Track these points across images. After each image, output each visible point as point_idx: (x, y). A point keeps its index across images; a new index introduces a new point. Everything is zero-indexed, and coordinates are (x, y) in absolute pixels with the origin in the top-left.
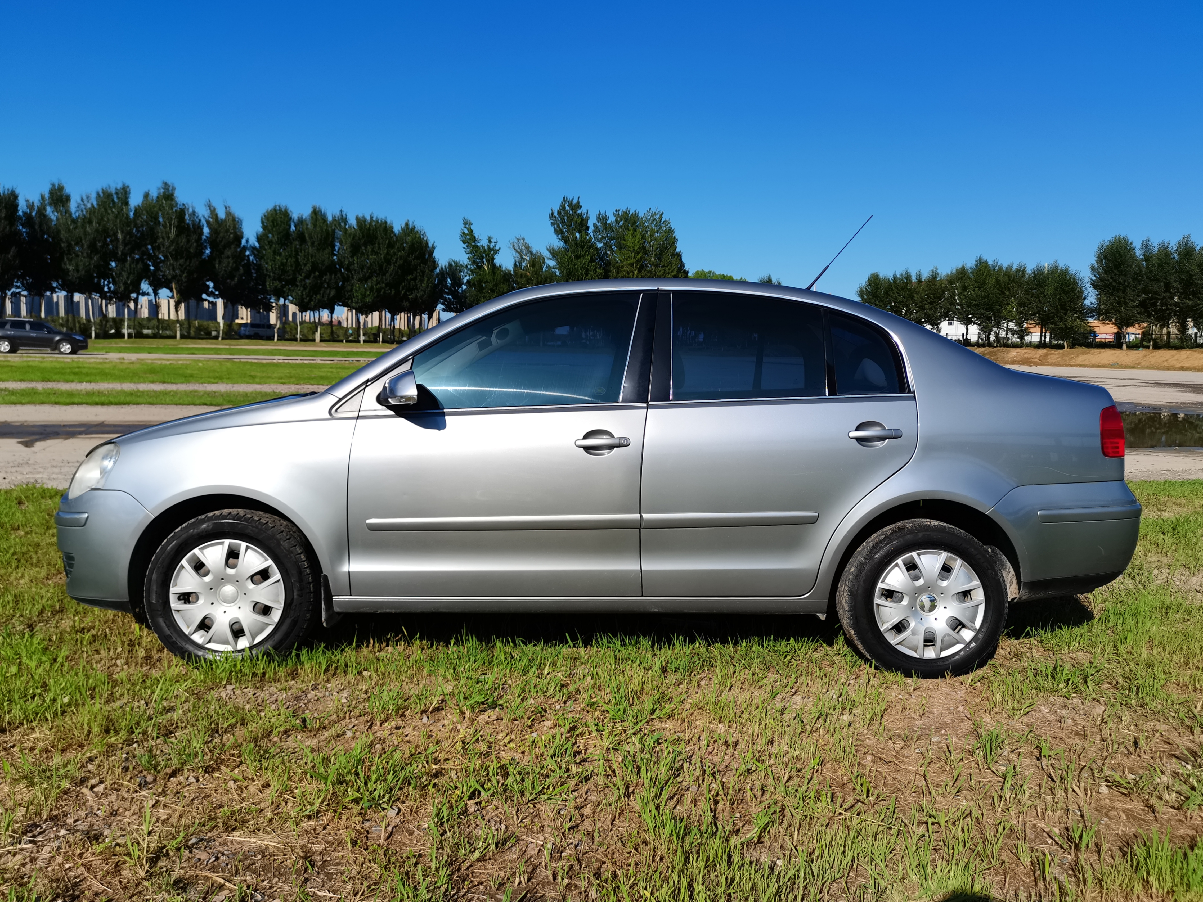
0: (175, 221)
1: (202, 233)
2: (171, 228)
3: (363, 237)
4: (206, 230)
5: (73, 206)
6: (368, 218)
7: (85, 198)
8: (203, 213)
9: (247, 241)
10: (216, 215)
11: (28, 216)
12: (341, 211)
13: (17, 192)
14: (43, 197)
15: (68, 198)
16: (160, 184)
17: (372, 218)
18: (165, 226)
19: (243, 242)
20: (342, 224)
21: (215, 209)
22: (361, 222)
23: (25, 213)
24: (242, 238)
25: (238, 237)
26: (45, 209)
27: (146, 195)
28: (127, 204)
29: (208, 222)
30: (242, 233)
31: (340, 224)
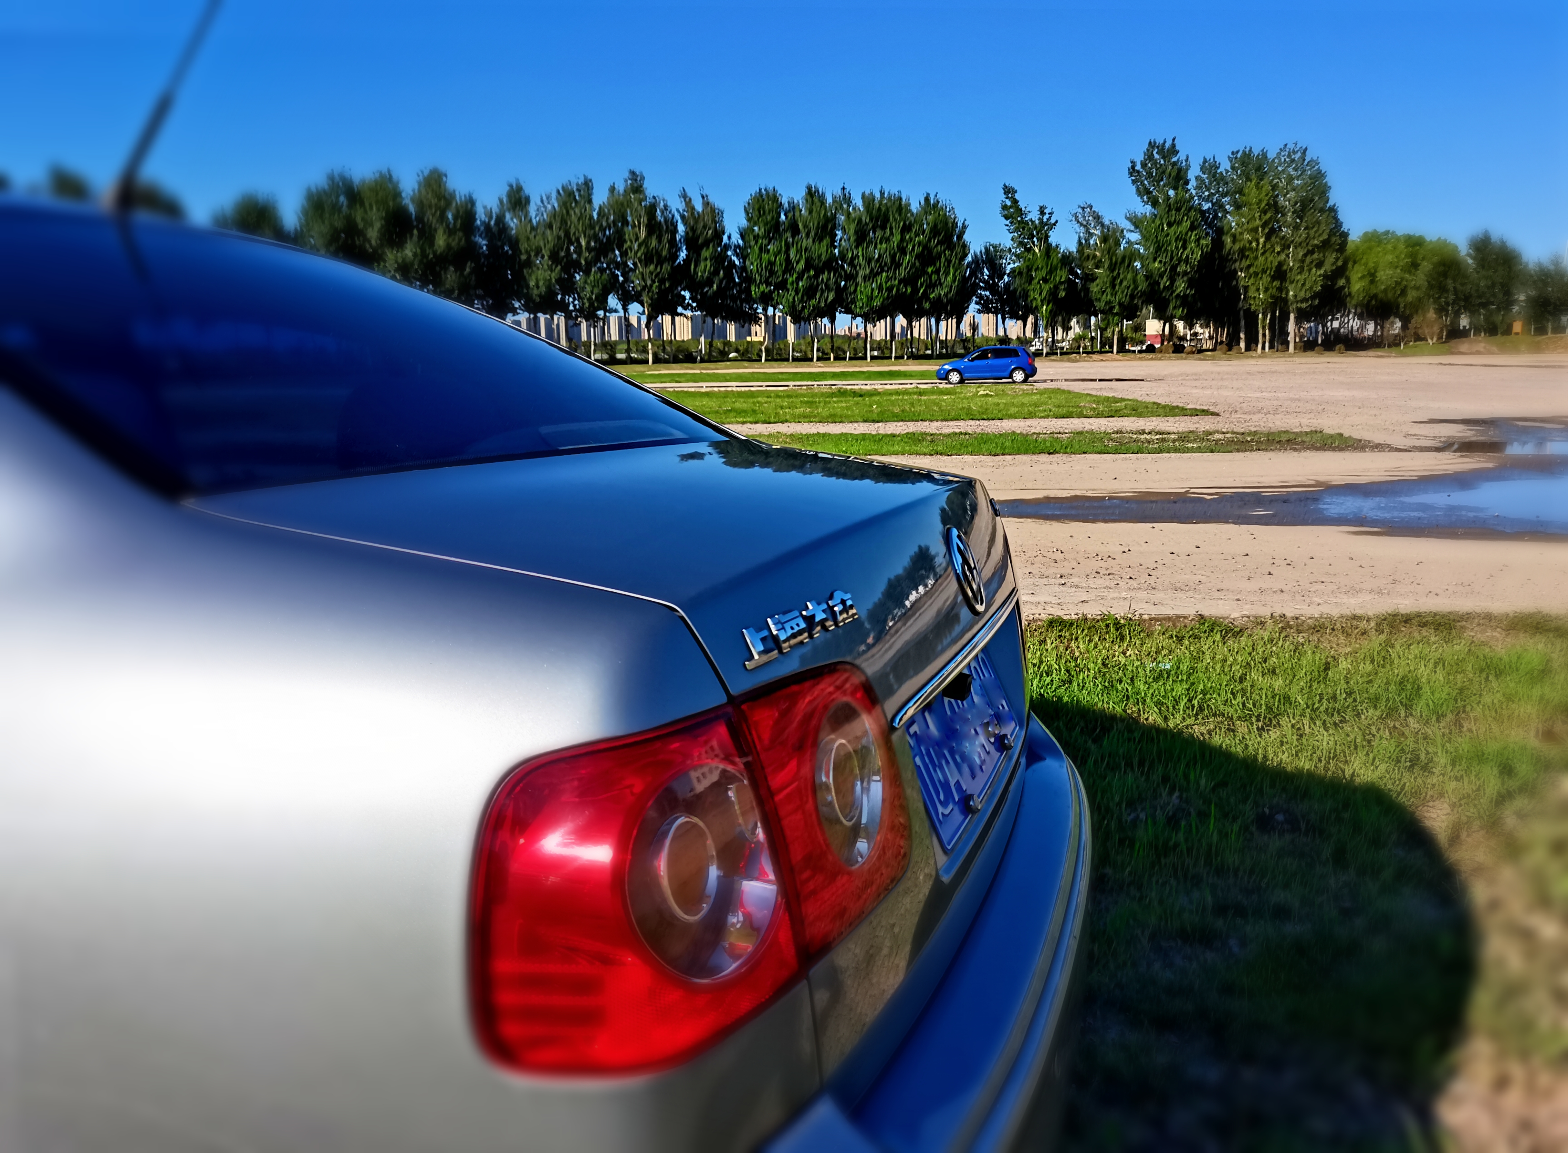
0: (644, 220)
1: (675, 231)
2: (640, 228)
3: (871, 219)
4: (681, 228)
5: (532, 210)
6: (878, 195)
7: (544, 198)
8: (676, 205)
9: (729, 237)
10: (693, 208)
11: (487, 226)
12: (844, 189)
13: (474, 197)
14: (501, 201)
15: (528, 200)
16: (627, 175)
17: (882, 194)
18: (634, 226)
19: (725, 238)
20: (845, 206)
21: (690, 199)
22: (868, 200)
23: (483, 223)
24: (724, 233)
25: (719, 234)
26: (504, 216)
27: (612, 189)
28: (590, 201)
29: (683, 217)
30: (723, 228)
31: (841, 206)
